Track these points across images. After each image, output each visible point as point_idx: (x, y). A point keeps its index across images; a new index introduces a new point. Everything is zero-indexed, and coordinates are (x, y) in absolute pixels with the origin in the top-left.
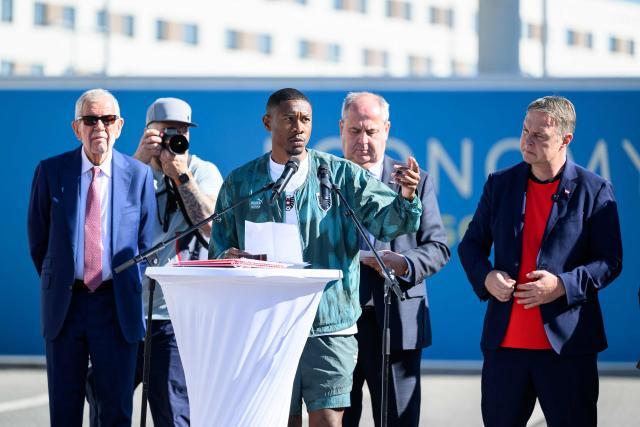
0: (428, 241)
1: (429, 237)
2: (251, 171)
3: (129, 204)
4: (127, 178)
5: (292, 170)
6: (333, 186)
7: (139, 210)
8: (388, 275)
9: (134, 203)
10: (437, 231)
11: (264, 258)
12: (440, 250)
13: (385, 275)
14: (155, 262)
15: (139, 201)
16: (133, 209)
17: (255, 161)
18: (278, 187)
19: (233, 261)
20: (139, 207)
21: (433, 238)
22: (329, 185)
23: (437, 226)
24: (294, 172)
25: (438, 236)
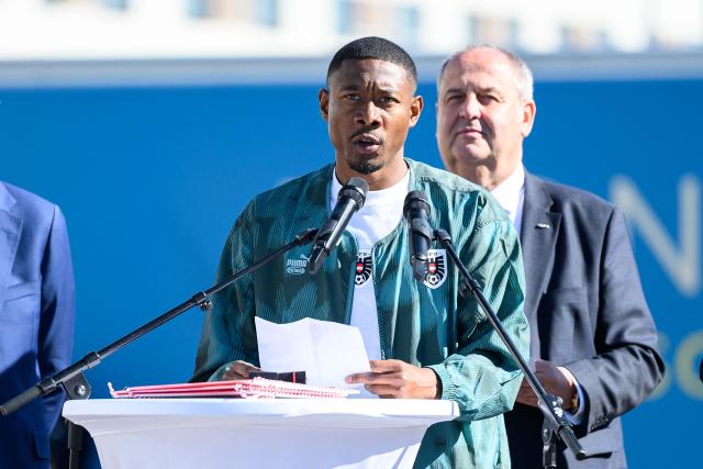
0: (620, 343)
1: (620, 335)
2: (294, 199)
3: (16, 281)
4: (12, 228)
5: (352, 203)
6: (436, 233)
7: (38, 292)
8: (551, 408)
9: (26, 278)
10: (636, 323)
11: (301, 378)
12: (642, 361)
13: (544, 408)
14: (82, 391)
15: (36, 275)
16: (25, 290)
17: (304, 179)
18: (326, 237)
19: (238, 386)
20: (38, 284)
21: (628, 337)
22: (428, 231)
23: (636, 313)
24: (356, 208)
25: (640, 331)
